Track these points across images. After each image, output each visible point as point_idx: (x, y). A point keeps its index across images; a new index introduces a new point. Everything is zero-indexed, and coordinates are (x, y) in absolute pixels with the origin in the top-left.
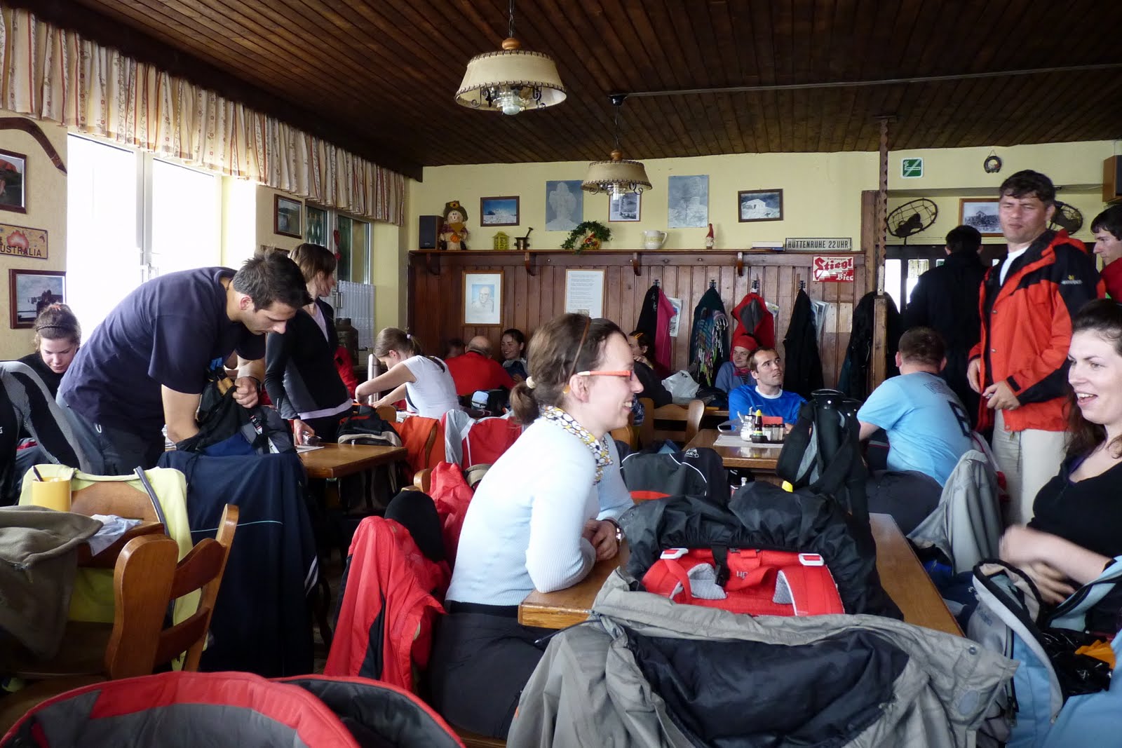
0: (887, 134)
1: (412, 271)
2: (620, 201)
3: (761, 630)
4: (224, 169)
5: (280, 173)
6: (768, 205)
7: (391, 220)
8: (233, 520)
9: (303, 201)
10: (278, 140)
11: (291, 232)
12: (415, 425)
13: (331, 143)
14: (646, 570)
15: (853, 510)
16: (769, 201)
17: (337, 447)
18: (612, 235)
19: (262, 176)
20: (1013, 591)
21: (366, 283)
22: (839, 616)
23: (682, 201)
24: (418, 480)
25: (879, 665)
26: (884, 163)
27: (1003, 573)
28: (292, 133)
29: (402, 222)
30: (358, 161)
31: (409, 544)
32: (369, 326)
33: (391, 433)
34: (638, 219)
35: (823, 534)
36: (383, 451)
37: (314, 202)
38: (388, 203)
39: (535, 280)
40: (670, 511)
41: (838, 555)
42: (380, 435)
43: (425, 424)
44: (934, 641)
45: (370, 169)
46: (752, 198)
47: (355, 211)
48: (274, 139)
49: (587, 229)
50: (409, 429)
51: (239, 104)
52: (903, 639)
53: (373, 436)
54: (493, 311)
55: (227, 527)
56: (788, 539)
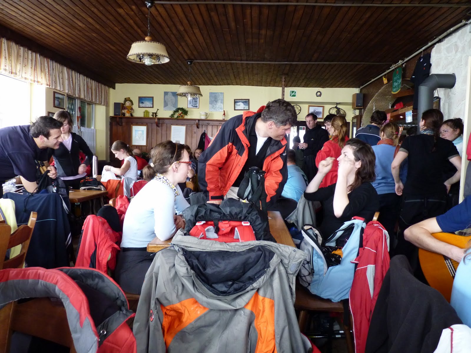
0: (284, 81)
1: (111, 124)
2: (192, 100)
3: (228, 247)
4: (31, 80)
5: (56, 83)
6: (244, 105)
7: (103, 104)
8: (35, 218)
9: (66, 95)
10: (55, 69)
11: (61, 107)
12: (111, 182)
13: (78, 72)
14: (191, 229)
15: (262, 208)
16: (245, 103)
17: (79, 191)
18: (189, 113)
19: (48, 84)
20: (314, 235)
21: (92, 128)
22: (254, 241)
23: (214, 102)
24: (111, 202)
25: (265, 256)
26: (283, 92)
27: (311, 228)
28: (61, 67)
29: (107, 105)
30: (89, 80)
31: (107, 225)
32: (94, 145)
33: (102, 186)
34: (198, 107)
35: (250, 215)
36: (98, 192)
37: (70, 95)
38: (101, 97)
39: (159, 129)
40: (200, 208)
41: (255, 221)
42: (97, 187)
43: (115, 182)
44: (283, 248)
45: (94, 84)
46: (239, 102)
47: (88, 99)
48: (53, 69)
49: (179, 110)
50: (109, 184)
51: (38, 53)
52: (274, 248)
53: (94, 187)
54: (143, 140)
55: (32, 220)
56: (238, 217)
